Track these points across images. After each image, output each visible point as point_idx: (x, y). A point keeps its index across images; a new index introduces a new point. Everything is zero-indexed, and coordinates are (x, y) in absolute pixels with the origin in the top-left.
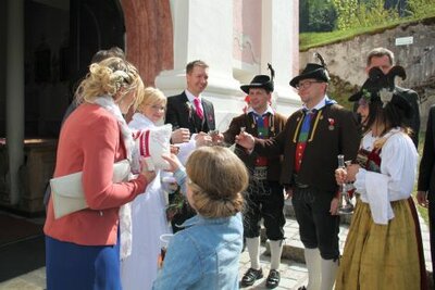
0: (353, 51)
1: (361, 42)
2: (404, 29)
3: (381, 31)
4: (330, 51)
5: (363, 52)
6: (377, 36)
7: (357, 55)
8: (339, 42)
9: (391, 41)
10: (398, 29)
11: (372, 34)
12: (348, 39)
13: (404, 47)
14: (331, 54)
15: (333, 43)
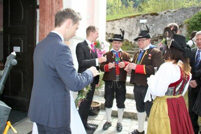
0: (122, 24)
1: (126, 20)
2: (143, 16)
3: (134, 17)
4: (113, 23)
5: (127, 24)
6: (133, 18)
7: (124, 26)
8: (116, 20)
9: (138, 21)
10: (141, 16)
11: (130, 17)
12: (120, 19)
13: (143, 23)
14: (112, 25)
15: (114, 20)
